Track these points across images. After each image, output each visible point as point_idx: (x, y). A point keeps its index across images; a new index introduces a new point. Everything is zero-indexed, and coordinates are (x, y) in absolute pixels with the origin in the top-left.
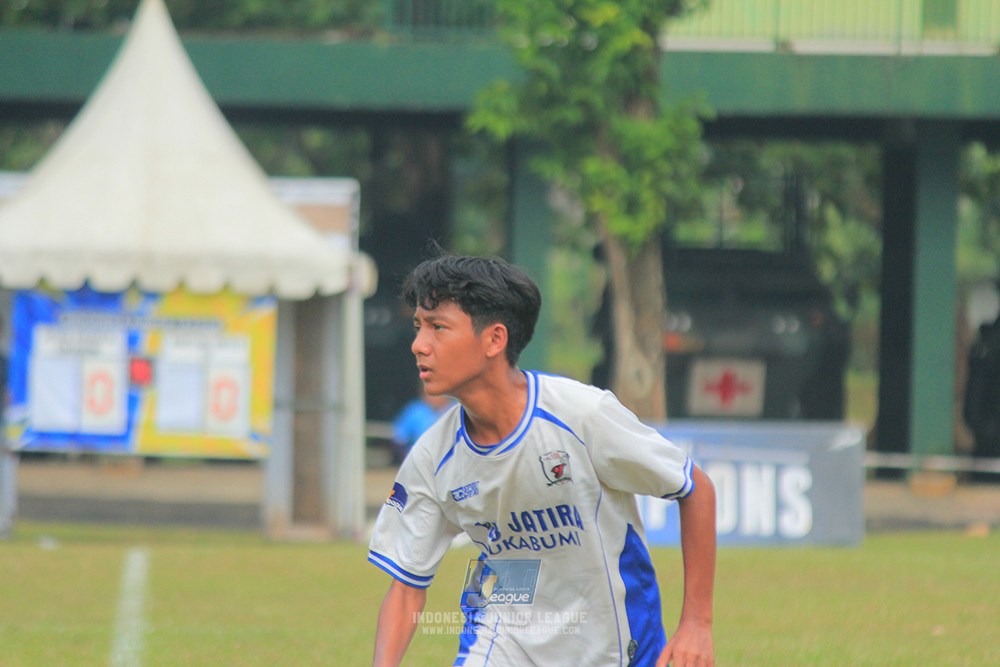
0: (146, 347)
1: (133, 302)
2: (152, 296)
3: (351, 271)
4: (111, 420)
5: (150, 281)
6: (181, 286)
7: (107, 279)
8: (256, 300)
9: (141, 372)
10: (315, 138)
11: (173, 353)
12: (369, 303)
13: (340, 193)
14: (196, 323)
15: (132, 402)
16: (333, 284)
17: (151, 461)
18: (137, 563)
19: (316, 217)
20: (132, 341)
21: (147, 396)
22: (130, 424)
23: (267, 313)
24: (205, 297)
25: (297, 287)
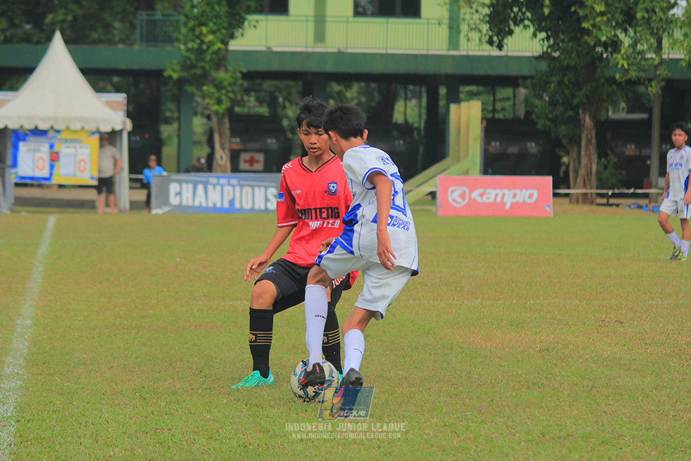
0: (56, 149)
1: (51, 134)
2: (58, 132)
3: (124, 123)
4: (45, 173)
5: (56, 127)
6: (68, 128)
7: (42, 126)
8: (93, 133)
9: (54, 157)
10: (116, 79)
11: (65, 150)
12: (130, 134)
13: (121, 98)
14: (72, 141)
15: (52, 167)
16: (118, 128)
17: (61, 186)
18: (52, 220)
19: (110, 104)
20: (52, 147)
21: (56, 164)
22: (51, 174)
23: (97, 137)
24: (75, 132)
25: (106, 128)
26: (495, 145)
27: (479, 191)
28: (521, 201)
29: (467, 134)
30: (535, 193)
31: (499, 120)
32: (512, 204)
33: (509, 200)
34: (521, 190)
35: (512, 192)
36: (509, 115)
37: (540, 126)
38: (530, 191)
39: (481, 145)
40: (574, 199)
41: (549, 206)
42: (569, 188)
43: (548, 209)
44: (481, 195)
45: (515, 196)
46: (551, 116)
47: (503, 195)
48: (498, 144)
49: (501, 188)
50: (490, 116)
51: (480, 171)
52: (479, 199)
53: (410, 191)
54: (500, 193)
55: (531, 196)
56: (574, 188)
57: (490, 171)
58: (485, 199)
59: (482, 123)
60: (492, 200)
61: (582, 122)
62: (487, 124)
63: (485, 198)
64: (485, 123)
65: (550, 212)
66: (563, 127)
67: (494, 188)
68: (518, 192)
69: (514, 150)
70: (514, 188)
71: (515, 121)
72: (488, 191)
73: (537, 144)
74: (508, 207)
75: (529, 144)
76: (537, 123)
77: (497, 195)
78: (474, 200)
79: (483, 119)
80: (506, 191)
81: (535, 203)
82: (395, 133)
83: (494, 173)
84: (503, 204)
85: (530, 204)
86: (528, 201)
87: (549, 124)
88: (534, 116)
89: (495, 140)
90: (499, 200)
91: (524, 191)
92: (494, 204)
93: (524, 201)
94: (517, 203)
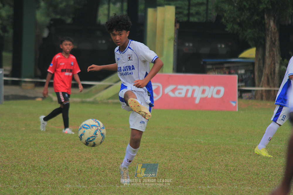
26: (189, 46)
27: (172, 87)
28: (209, 96)
29: (162, 36)
30: (222, 89)
32: (201, 99)
33: (198, 95)
34: (210, 87)
35: (202, 88)
36: (202, 19)
37: (229, 28)
38: (218, 88)
39: (174, 45)
40: (259, 95)
41: (234, 102)
42: (254, 85)
43: (234, 104)
44: (173, 91)
45: (204, 91)
46: (238, 20)
47: (194, 91)
48: (191, 45)
49: (191, 84)
50: (185, 19)
51: (173, 69)
52: (171, 94)
53: (110, 86)
54: (191, 88)
55: (218, 92)
56: (259, 86)
58: (177, 94)
59: (175, 26)
60: (183, 95)
61: (267, 26)
62: (180, 27)
63: (177, 93)
64: (178, 25)
65: (236, 106)
66: (249, 31)
67: (185, 84)
68: (207, 88)
70: (204, 84)
72: (179, 87)
73: (227, 45)
74: (197, 101)
75: (219, 46)
76: (225, 27)
77: (187, 91)
78: (167, 94)
79: (177, 22)
80: (196, 88)
81: (222, 98)
82: (98, 33)
83: (187, 71)
84: (193, 98)
85: (217, 99)
86: (216, 96)
87: (236, 27)
88: (223, 20)
89: (189, 41)
90: (189, 95)
91: (212, 88)
92: (185, 99)
93: (212, 96)
94: (206, 98)
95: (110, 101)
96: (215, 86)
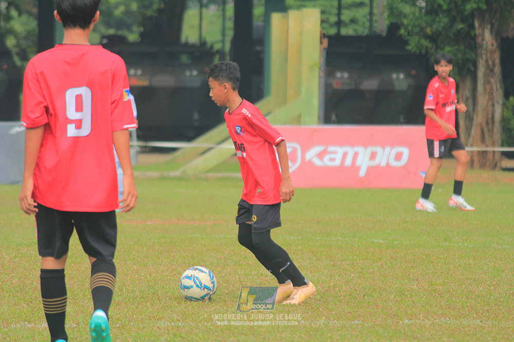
26: (342, 77)
27: (317, 149)
28: (383, 164)
29: (299, 60)
30: (406, 152)
31: (349, 38)
32: (369, 169)
33: (364, 163)
34: (384, 148)
35: (370, 150)
36: (363, 30)
37: (412, 46)
38: (398, 149)
39: (320, 77)
44: (320, 156)
45: (373, 156)
46: (429, 31)
47: (356, 155)
48: (346, 75)
49: (352, 145)
50: (333, 31)
51: (319, 118)
52: (317, 162)
53: (209, 149)
54: (350, 151)
55: (398, 157)
57: (334, 117)
58: (326, 161)
59: (321, 43)
60: (337, 163)
61: (479, 40)
62: (330, 43)
63: (326, 159)
64: (326, 42)
66: (448, 49)
67: (341, 144)
68: (379, 150)
69: (370, 84)
70: (373, 143)
71: (372, 39)
72: (331, 149)
73: (408, 75)
74: (362, 173)
75: (394, 76)
76: (406, 43)
77: (345, 155)
78: (310, 162)
79: (323, 36)
80: (360, 150)
81: (405, 167)
82: (184, 58)
83: (340, 121)
84: (355, 168)
85: (397, 169)
86: (394, 163)
87: (426, 43)
88: (402, 31)
89: (342, 69)
90: (348, 162)
91: (388, 149)
92: (342, 168)
93: (388, 164)
94: (378, 166)
95: (210, 175)
96: (393, 145)
